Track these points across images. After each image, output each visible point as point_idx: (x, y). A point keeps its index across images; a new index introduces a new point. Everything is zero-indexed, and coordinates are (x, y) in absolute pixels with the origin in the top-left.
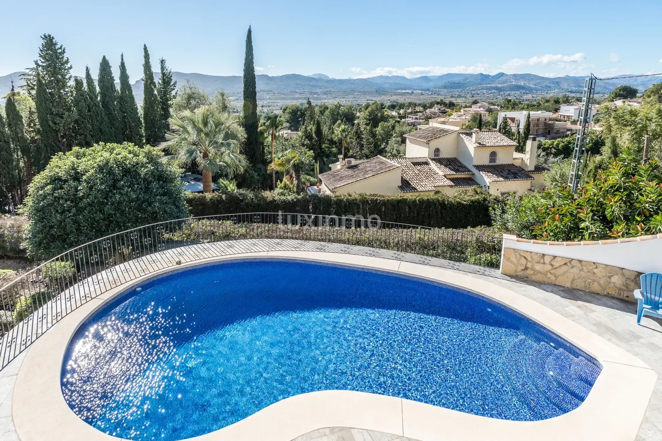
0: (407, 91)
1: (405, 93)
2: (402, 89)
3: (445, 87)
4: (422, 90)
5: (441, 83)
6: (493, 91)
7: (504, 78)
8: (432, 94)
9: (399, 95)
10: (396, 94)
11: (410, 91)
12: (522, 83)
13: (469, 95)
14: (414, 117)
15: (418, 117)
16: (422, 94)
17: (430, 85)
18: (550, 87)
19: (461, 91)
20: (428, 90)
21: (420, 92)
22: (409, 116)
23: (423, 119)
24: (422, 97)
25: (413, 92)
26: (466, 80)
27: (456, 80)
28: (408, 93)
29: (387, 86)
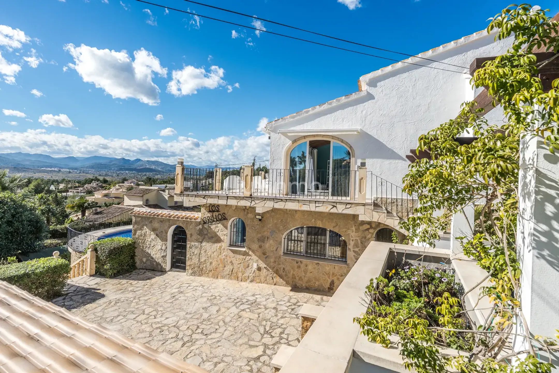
0: (53, 169)
1: (51, 171)
2: (47, 167)
3: (92, 167)
4: (69, 169)
5: (87, 164)
6: (134, 172)
7: (141, 163)
8: (80, 173)
9: (44, 172)
10: (40, 172)
11: (56, 169)
12: (153, 167)
13: (115, 174)
14: (75, 191)
15: (79, 191)
16: (70, 172)
17: (78, 165)
18: (171, 170)
19: (108, 171)
20: (76, 169)
21: (68, 170)
22: (70, 190)
23: (84, 193)
24: (70, 175)
25: (60, 170)
26: (112, 162)
27: (102, 162)
28: (54, 171)
29: (27, 163)
